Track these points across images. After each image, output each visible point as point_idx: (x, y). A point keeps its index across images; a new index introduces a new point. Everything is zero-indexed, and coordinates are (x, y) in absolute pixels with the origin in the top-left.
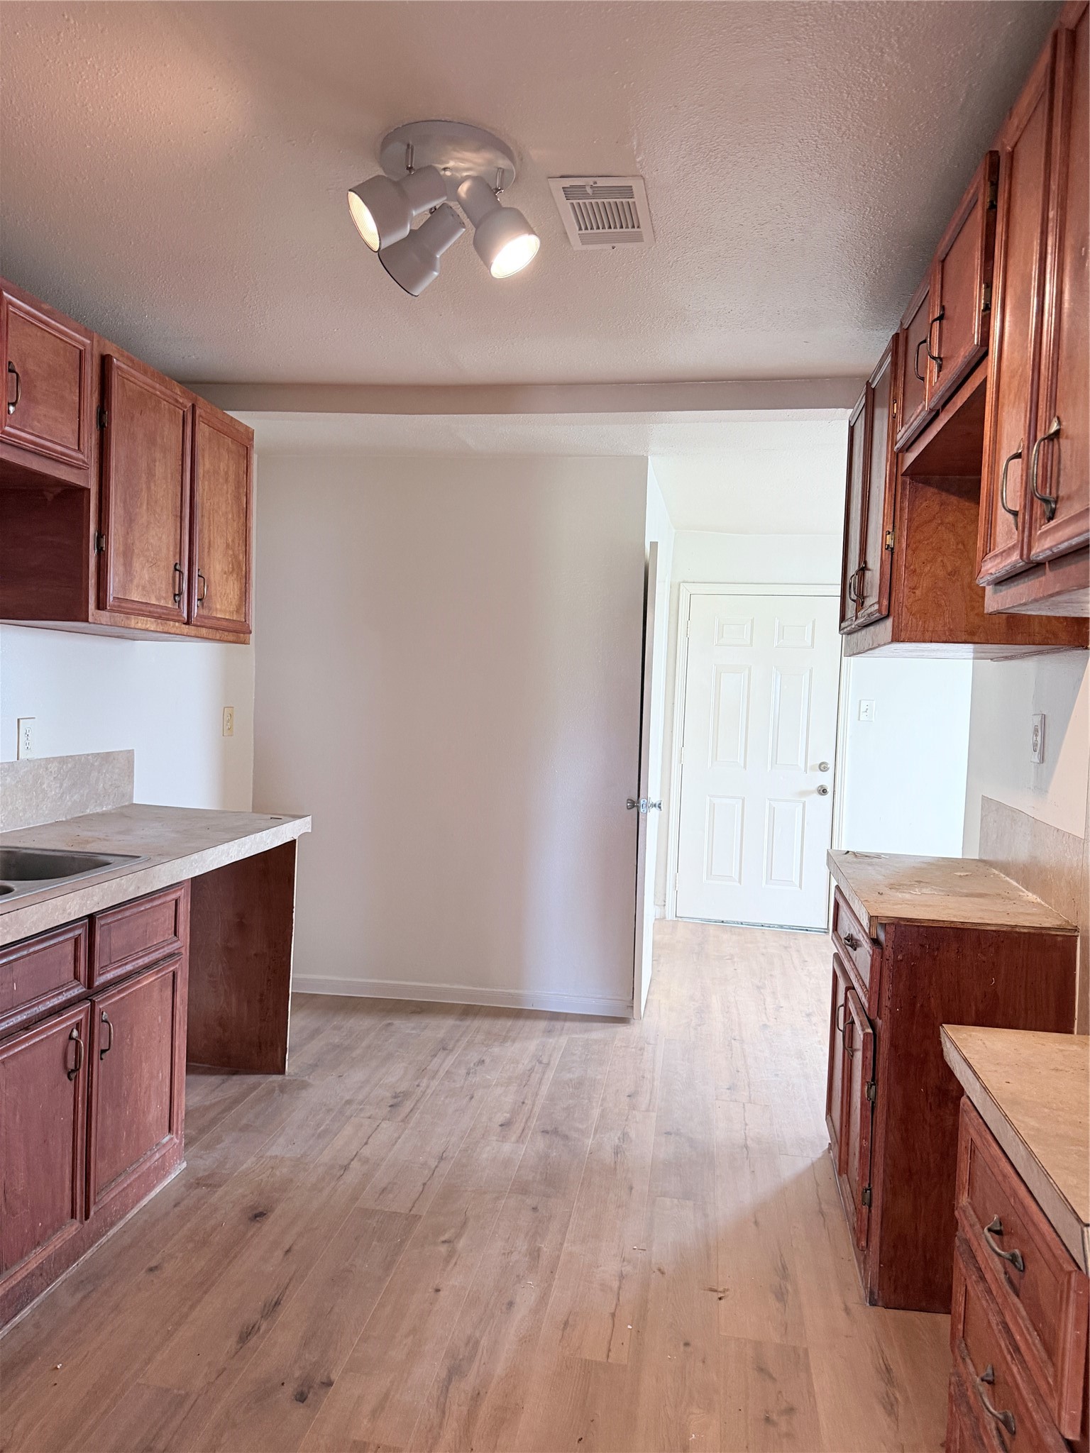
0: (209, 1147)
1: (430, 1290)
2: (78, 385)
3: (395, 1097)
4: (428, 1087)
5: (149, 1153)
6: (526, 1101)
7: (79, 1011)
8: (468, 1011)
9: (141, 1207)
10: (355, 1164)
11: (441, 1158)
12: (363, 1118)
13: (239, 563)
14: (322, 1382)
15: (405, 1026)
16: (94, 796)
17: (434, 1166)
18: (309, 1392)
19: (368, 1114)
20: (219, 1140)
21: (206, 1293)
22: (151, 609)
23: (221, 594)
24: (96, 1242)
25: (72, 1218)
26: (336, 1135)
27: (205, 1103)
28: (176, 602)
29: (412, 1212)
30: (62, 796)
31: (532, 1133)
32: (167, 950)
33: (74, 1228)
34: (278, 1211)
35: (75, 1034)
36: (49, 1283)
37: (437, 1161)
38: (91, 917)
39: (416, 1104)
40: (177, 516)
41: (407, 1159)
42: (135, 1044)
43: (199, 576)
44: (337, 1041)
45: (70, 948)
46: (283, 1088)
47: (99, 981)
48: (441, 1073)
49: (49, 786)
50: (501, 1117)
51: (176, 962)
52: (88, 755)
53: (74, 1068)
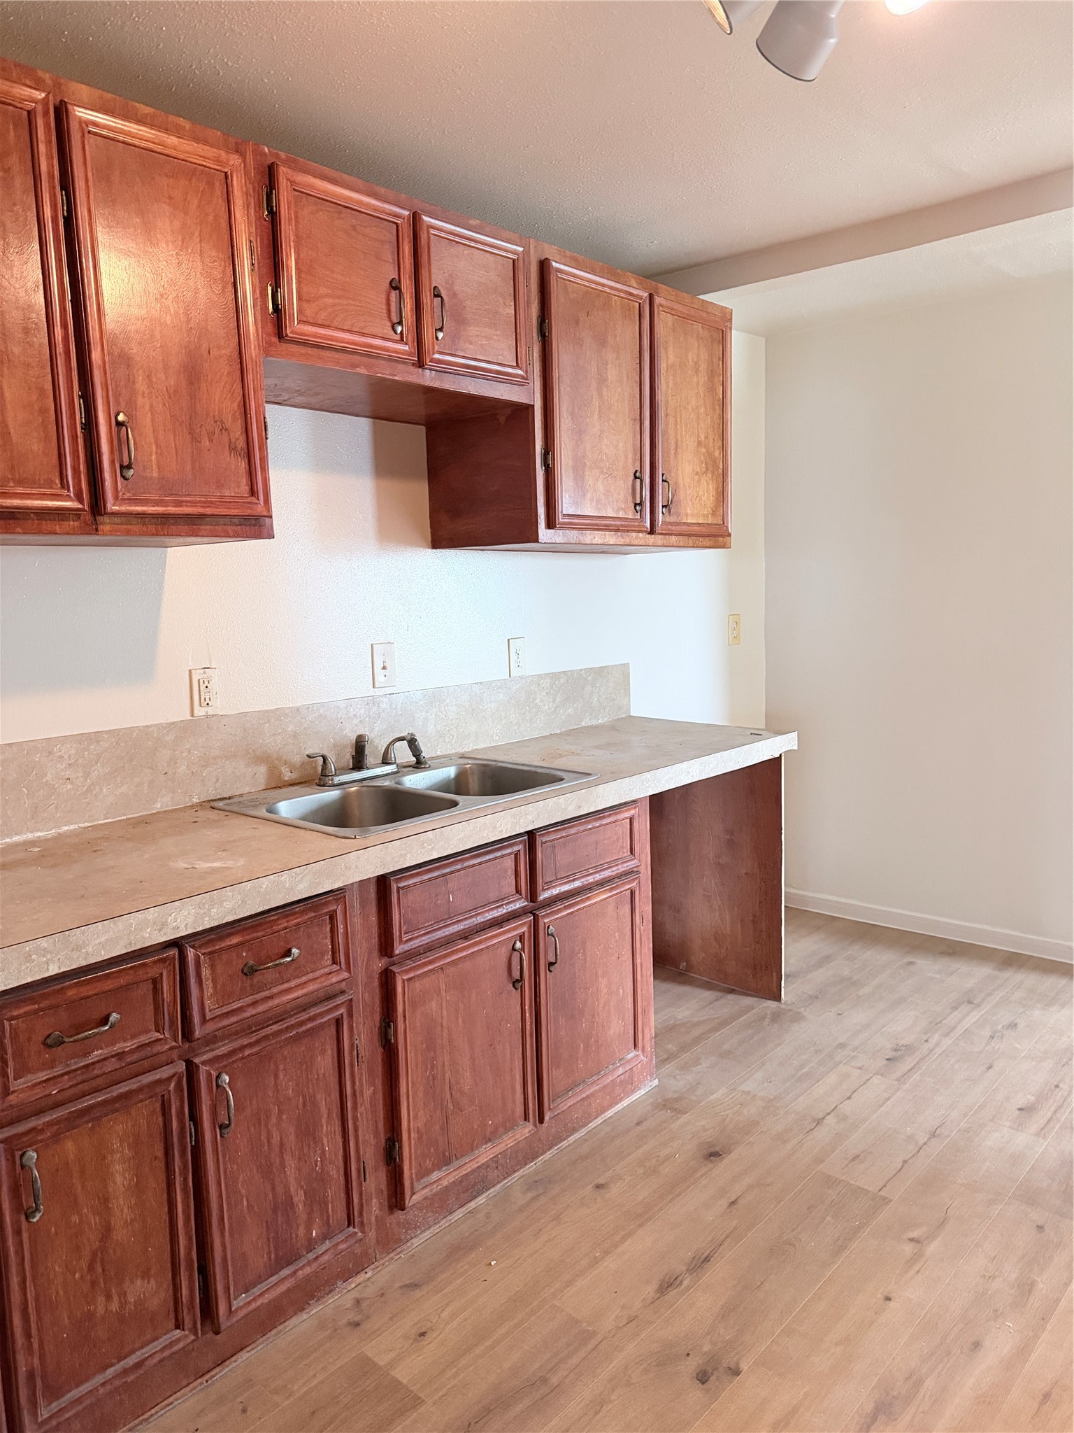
0: (685, 1068)
1: (879, 1296)
2: (512, 297)
3: (896, 1050)
4: (937, 1045)
5: (611, 1067)
6: (1061, 1086)
7: (521, 924)
8: (1012, 961)
9: (605, 1118)
10: (830, 1120)
11: (933, 1135)
12: (853, 1067)
13: (714, 461)
14: (728, 1367)
15: (927, 966)
16: (589, 709)
17: (921, 1142)
18: (712, 1374)
19: (860, 1065)
20: (697, 1062)
21: (641, 1226)
22: (608, 522)
23: (693, 496)
24: (556, 1145)
25: (525, 1120)
26: (818, 1082)
27: (693, 1019)
28: (637, 512)
29: (882, 1193)
30: (555, 710)
31: (1060, 1128)
32: (622, 868)
33: (527, 1130)
34: (733, 1155)
35: (518, 945)
36: (506, 1176)
37: (928, 1136)
38: (531, 835)
39: (918, 1063)
40: (635, 420)
41: (891, 1126)
42: (588, 959)
43: (663, 481)
44: (846, 973)
45: (509, 863)
46: (776, 1017)
47: (543, 896)
48: (959, 1031)
49: (542, 701)
50: (1022, 1099)
51: (634, 880)
52: (581, 670)
53: (519, 979)
